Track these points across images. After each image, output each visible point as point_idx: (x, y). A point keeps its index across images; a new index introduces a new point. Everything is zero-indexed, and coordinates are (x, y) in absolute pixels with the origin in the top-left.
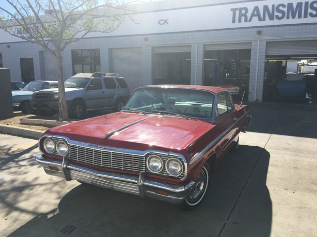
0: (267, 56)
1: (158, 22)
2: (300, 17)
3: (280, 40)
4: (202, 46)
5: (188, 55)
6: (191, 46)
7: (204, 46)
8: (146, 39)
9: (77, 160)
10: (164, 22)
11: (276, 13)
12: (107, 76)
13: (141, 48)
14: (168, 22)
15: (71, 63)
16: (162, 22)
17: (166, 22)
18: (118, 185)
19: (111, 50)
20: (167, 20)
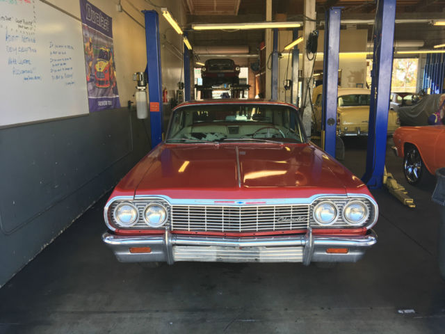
9: (189, 229)
18: (268, 253)
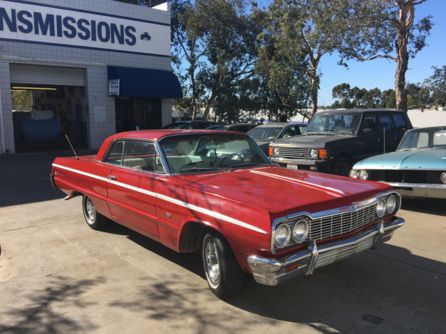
0: (13, 85)
2: (52, 34)
3: (30, 63)
9: (321, 238)
11: (19, 23)
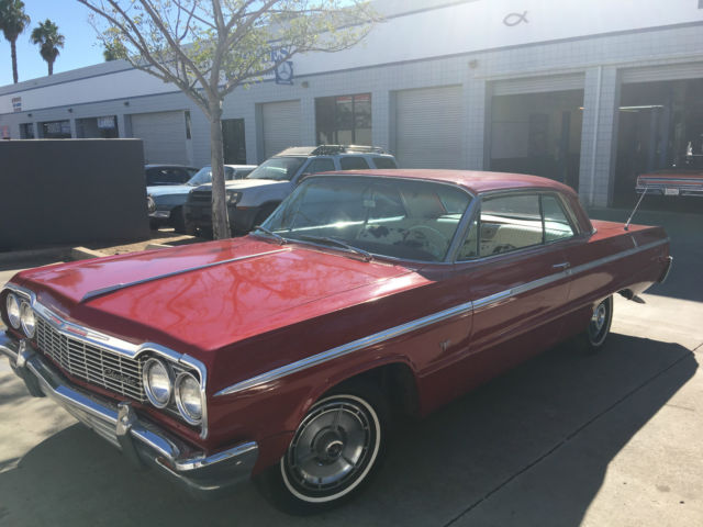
1: (505, 22)
4: (613, 73)
5: (577, 97)
6: (584, 73)
7: (620, 71)
8: (474, 64)
9: (45, 351)
10: (518, 18)
12: (350, 153)
13: (461, 85)
14: (527, 17)
15: (314, 127)
16: (513, 20)
17: (523, 18)
19: (394, 94)
20: (525, 13)
